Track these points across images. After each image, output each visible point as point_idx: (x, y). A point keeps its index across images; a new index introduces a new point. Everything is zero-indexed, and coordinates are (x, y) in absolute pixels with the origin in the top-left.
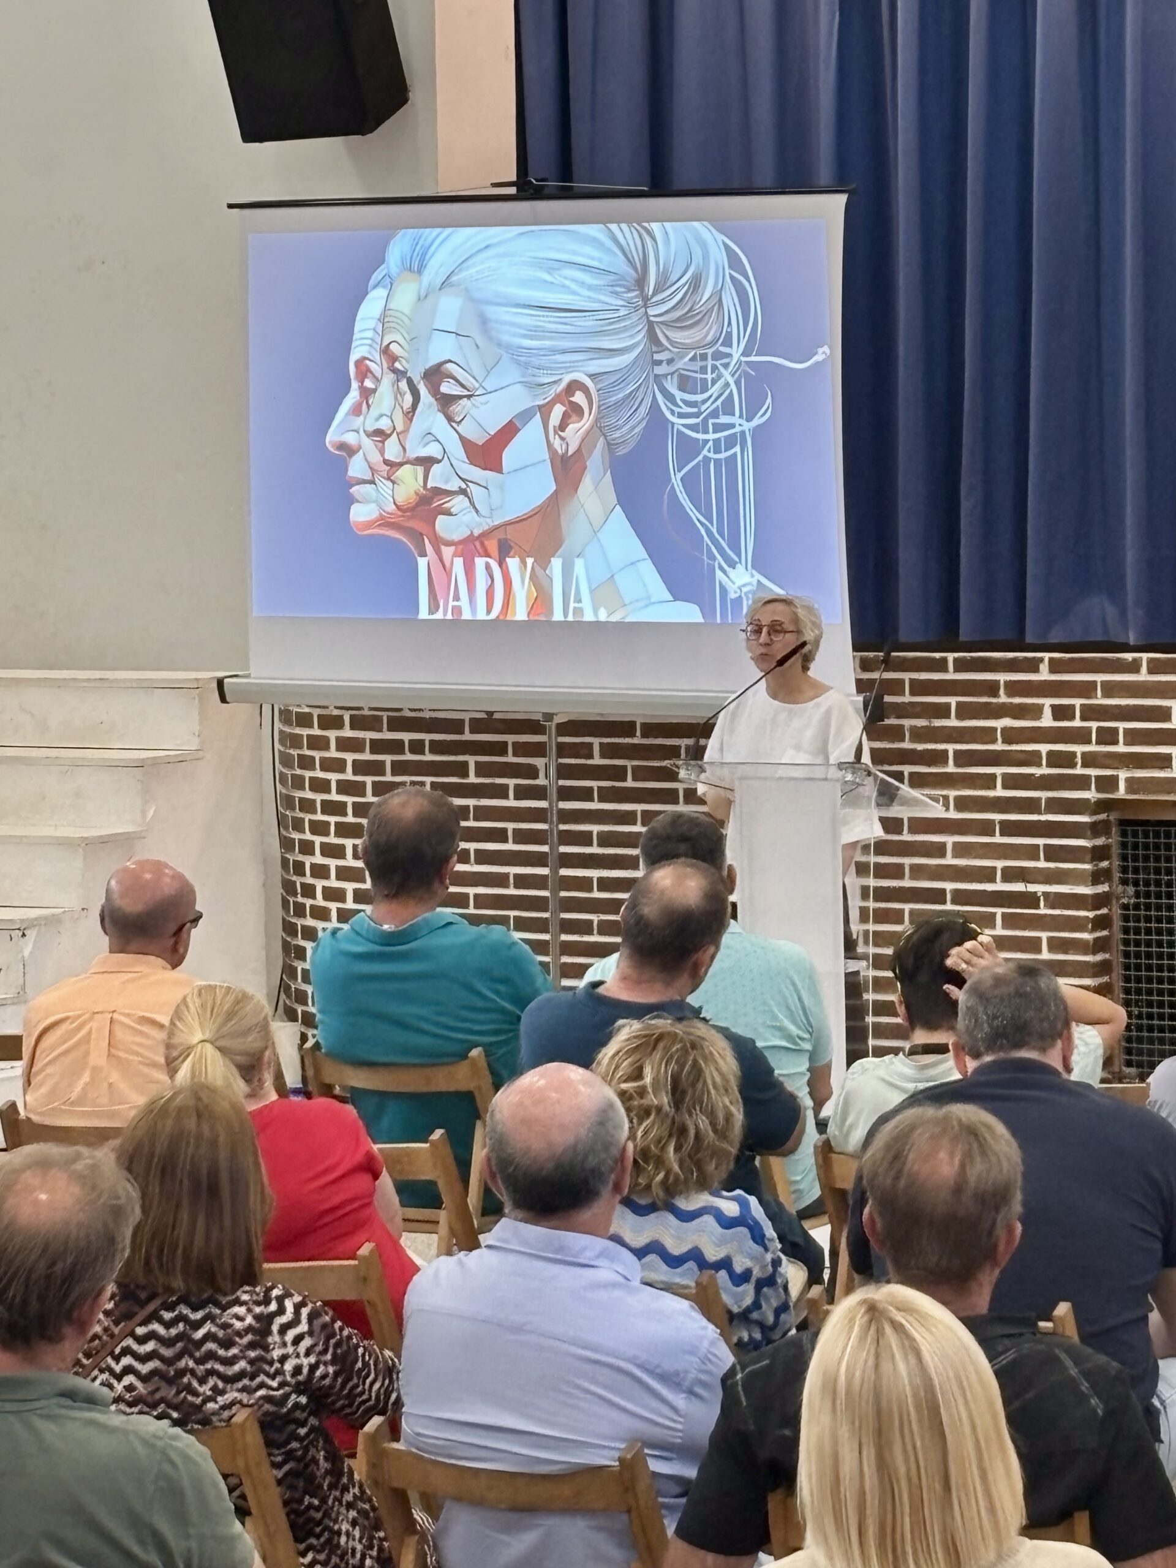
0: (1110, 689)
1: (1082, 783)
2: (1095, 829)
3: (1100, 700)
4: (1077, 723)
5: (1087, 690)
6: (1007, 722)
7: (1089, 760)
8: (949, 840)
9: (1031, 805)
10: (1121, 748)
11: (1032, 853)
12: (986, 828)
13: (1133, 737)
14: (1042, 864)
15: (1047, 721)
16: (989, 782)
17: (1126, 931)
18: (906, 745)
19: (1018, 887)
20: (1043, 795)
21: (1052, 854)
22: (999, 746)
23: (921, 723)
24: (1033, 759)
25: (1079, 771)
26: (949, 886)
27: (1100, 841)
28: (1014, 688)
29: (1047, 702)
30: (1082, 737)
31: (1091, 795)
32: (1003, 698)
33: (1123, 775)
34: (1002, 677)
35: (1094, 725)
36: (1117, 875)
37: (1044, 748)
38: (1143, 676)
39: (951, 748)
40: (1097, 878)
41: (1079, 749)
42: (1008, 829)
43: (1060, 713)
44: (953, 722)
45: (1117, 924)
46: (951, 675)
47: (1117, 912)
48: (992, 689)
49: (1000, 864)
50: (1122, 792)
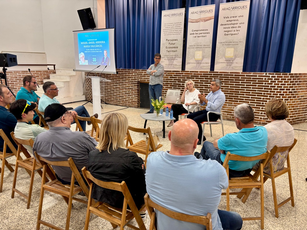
0: (138, 72)
1: (136, 80)
2: (137, 83)
3: (138, 73)
4: (136, 75)
5: (137, 72)
6: (131, 75)
7: (137, 78)
8: (127, 84)
9: (133, 81)
10: (139, 77)
11: (133, 85)
12: (130, 83)
13: (140, 76)
14: (133, 86)
15: (134, 75)
16: (130, 79)
17: (140, 91)
18: (124, 76)
19: (132, 88)
20: (134, 81)
21: (134, 85)
22: (130, 77)
23: (125, 74)
24: (133, 78)
25: (136, 79)
26: (127, 87)
27: (138, 84)
28: (132, 72)
29: (134, 73)
30: (136, 76)
31: (137, 81)
32: (131, 73)
33: (139, 79)
34: (131, 71)
35: (137, 75)
36: (139, 87)
37: (134, 77)
38: (141, 71)
39: (127, 77)
40: (137, 87)
41: (136, 77)
42: (131, 83)
43: (135, 74)
44: (127, 74)
45: (139, 91)
46: (127, 71)
47: (139, 90)
48: (130, 72)
49: (131, 86)
50: (139, 81)
